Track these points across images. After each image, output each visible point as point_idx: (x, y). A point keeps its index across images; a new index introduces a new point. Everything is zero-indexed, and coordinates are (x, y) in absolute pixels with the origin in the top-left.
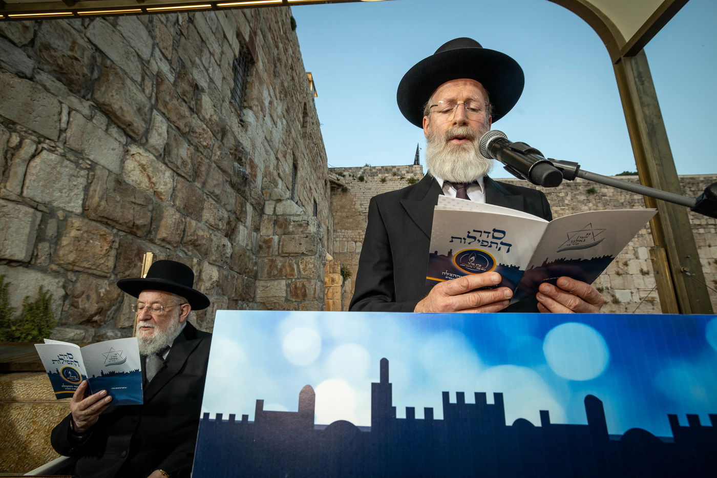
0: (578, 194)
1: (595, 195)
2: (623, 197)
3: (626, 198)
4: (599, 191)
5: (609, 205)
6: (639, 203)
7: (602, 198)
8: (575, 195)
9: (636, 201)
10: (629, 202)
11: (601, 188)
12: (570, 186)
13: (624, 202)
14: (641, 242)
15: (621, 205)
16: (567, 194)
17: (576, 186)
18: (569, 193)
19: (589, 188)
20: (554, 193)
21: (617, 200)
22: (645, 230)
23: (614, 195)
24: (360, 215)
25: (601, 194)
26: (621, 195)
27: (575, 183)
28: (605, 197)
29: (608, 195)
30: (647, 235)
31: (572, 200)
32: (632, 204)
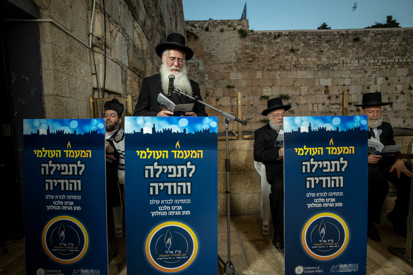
0: (348, 42)
1: (359, 42)
2: (376, 43)
3: (377, 44)
4: (361, 39)
5: (366, 49)
6: (385, 47)
7: (362, 44)
8: (346, 42)
9: (384, 46)
10: (379, 47)
11: (363, 37)
12: (344, 36)
13: (376, 47)
14: (380, 74)
15: (373, 49)
16: (341, 42)
17: (347, 35)
18: (342, 41)
19: (355, 37)
20: (332, 40)
21: (372, 46)
22: (384, 66)
23: (370, 42)
24: (206, 55)
25: (362, 41)
26: (375, 42)
27: (347, 34)
28: (365, 44)
29: (366, 42)
30: (385, 70)
31: (343, 45)
32: (380, 49)
